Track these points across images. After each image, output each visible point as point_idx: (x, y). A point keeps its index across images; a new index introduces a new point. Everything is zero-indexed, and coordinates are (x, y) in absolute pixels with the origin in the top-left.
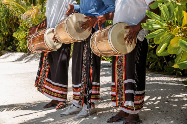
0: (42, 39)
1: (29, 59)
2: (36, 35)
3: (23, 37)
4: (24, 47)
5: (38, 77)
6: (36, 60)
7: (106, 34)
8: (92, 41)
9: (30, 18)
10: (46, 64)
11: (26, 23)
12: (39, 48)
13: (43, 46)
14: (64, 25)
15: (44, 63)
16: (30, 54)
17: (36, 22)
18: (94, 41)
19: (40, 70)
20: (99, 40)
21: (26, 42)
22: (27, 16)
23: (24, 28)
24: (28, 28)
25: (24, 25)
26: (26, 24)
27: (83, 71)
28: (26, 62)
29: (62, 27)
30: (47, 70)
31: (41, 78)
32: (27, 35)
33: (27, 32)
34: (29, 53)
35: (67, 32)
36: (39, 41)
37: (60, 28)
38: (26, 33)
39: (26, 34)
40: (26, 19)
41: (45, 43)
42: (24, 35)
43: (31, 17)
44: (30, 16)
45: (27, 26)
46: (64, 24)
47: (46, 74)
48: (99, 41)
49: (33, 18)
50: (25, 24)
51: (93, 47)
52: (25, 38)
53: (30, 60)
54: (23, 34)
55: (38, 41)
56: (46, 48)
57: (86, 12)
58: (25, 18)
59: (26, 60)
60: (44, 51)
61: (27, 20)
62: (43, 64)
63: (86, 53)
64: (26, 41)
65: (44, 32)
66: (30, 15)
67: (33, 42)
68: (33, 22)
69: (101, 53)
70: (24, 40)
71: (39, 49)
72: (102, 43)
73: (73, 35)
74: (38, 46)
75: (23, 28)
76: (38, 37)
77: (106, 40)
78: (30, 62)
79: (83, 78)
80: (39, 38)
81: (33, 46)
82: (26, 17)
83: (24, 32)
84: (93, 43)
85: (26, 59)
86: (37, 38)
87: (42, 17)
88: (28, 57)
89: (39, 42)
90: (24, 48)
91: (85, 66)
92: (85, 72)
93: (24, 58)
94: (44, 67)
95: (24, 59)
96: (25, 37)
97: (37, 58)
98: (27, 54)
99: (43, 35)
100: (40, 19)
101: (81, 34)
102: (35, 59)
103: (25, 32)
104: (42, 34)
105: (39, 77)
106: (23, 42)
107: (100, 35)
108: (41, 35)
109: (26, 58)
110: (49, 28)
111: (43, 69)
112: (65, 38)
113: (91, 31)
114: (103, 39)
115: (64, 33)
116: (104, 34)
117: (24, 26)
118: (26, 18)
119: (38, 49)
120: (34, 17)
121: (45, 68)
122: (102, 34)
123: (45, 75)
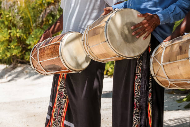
0: (55, 51)
1: (14, 76)
2: (46, 44)
3: (5, 38)
4: (6, 55)
5: (49, 118)
6: (26, 78)
7: (184, 49)
8: (154, 62)
9: (16, 7)
10: (62, 95)
11: (10, 15)
12: (50, 67)
13: (58, 64)
14: (101, 30)
15: (59, 93)
16: (16, 67)
17: (26, 14)
18: (160, 61)
19: (51, 106)
20: (170, 59)
21: (9, 47)
22: (12, 3)
23: (6, 23)
24: (13, 23)
25: (6, 18)
26: (9, 17)
27: (135, 112)
28: (9, 81)
29: (99, 33)
30: (65, 106)
31: (54, 120)
32: (10, 36)
33: (11, 29)
34: (14, 66)
35: (107, 43)
36: (50, 55)
37: (93, 35)
38: (9, 31)
39: (10, 33)
40: (10, 8)
41: (61, 58)
42: (6, 35)
43: (18, 4)
44: (16, 3)
45: (12, 19)
46: (102, 27)
47: (64, 112)
48: (170, 61)
49: (21, 7)
50: (7, 16)
51: (156, 73)
52: (7, 40)
53: (17, 77)
54: (4, 34)
55: (48, 54)
56: (61, 66)
57: (138, 6)
58: (8, 7)
59: (10, 78)
60: (59, 73)
61: (12, 9)
62: (57, 96)
63: (140, 79)
64: (9, 45)
65: (60, 39)
66: (17, 1)
67: (41, 57)
68: (22, 13)
69: (172, 83)
70: (6, 43)
71: (51, 69)
72: (177, 64)
73: (117, 48)
74: (49, 64)
75: (4, 24)
76: (49, 47)
77: (186, 59)
78: (16, 80)
79: (135, 124)
80: (51, 49)
81: (40, 63)
82: (10, 4)
83: (6, 29)
84: (158, 65)
85: (9, 75)
86: (48, 49)
87: (37, 5)
88: (13, 72)
89: (51, 57)
90: (6, 58)
91: (138, 103)
92: (137, 113)
93: (6, 74)
94: (59, 100)
95: (6, 76)
96: (8, 38)
97: (27, 73)
98: (11, 68)
99: (59, 44)
100: (34, 8)
101: (132, 45)
102: (25, 75)
103: (7, 31)
104: (57, 42)
105: (51, 118)
106: (5, 47)
107: (171, 50)
108: (53, 44)
109: (9, 73)
110: (70, 32)
111: (56, 103)
112: (103, 53)
113: (149, 39)
114: (178, 57)
115: (102, 44)
116: (181, 48)
117: (7, 20)
118: (10, 6)
119: (48, 67)
120: (23, 5)
121: (60, 103)
122: (176, 48)
123: (60, 115)
